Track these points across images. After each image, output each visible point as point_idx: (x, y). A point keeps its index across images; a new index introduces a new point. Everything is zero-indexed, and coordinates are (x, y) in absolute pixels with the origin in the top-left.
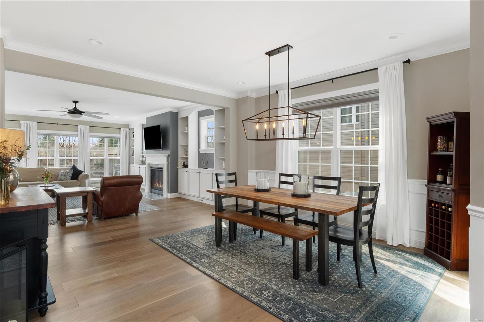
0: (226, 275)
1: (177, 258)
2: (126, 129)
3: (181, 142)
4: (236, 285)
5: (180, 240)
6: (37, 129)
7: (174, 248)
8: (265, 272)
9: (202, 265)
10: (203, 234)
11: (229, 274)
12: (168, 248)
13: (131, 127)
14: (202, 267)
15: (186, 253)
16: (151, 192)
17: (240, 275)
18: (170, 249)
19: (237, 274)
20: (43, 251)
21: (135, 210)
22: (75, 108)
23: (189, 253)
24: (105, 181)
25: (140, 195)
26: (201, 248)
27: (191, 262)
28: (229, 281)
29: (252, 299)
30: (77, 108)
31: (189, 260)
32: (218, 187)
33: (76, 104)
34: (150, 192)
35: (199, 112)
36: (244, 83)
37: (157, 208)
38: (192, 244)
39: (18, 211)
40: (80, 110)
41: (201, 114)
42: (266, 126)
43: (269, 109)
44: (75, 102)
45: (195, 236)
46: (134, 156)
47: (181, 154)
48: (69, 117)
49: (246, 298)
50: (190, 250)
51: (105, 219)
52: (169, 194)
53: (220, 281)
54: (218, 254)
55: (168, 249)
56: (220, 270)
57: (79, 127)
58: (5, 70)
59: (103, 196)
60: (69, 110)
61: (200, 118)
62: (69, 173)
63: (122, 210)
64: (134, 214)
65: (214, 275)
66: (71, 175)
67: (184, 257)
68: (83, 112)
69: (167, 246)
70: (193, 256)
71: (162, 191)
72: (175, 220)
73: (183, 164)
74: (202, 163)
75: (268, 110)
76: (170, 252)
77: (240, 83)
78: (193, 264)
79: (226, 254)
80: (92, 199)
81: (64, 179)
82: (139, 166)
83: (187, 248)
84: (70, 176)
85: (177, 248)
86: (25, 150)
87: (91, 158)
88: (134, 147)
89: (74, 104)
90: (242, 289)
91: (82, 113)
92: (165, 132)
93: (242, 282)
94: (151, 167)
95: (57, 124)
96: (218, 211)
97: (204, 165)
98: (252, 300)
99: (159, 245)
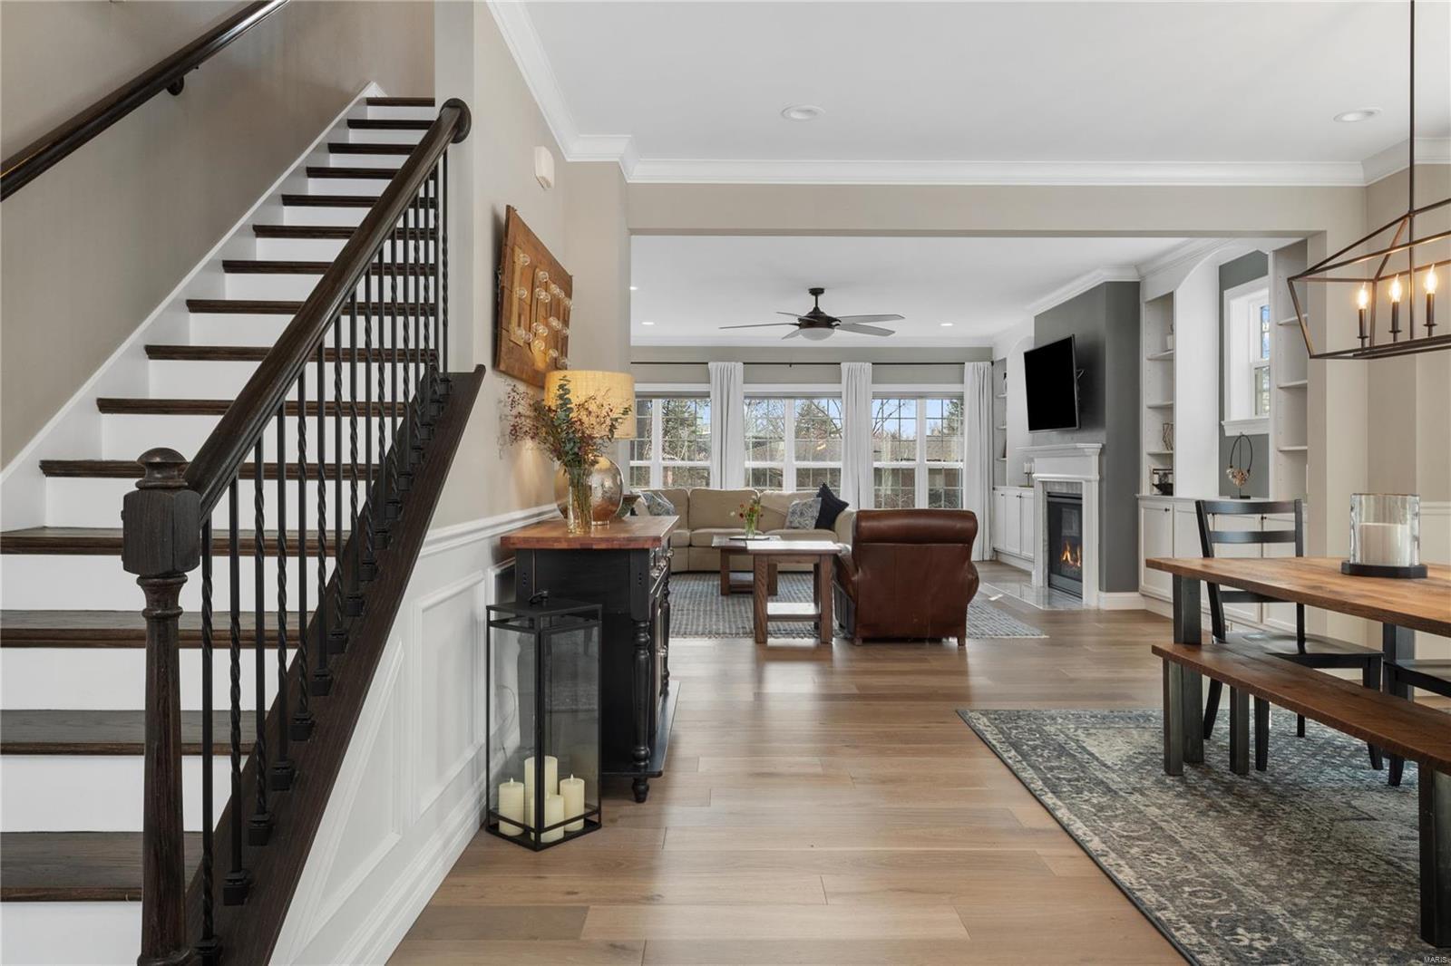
0: (1134, 851)
1: (1007, 772)
2: (981, 364)
3: (1150, 394)
4: (1150, 885)
5: (1051, 729)
6: (745, 383)
7: (1016, 746)
8: (1304, 885)
9: (1070, 807)
10: (1143, 728)
11: (1147, 853)
12: (994, 742)
13: (998, 357)
14: (1067, 811)
15: (1042, 767)
16: (1050, 585)
17: (1189, 865)
18: (998, 745)
19: (1178, 859)
20: (640, 649)
21: (957, 626)
22: (816, 309)
23: (1051, 769)
24: (863, 524)
25: (970, 577)
26: (1105, 765)
27: (1041, 790)
28: (1131, 868)
29: (1177, 934)
30: (822, 310)
31: (1038, 785)
32: (1207, 553)
33: (819, 298)
34: (1047, 584)
35: (1221, 268)
36: (1370, 113)
37: (1038, 632)
38: (1084, 748)
39: (595, 547)
40: (828, 314)
41: (1232, 275)
42: (1395, 290)
43: (1406, 210)
44: (816, 292)
45: (1109, 728)
46: (1007, 459)
47: (1150, 442)
48: (807, 341)
49: (1156, 925)
50: (1061, 761)
51: (866, 640)
52: (1104, 595)
53: (1102, 860)
54: (1154, 793)
55: (993, 746)
56: (1125, 834)
57: (844, 366)
58: (632, 234)
59: (858, 570)
60: (800, 320)
61: (1225, 292)
62: (811, 506)
63: (915, 620)
64: (953, 641)
65: (1091, 841)
66: (816, 514)
67: (1028, 774)
68: (835, 320)
69: (995, 737)
70: (1059, 778)
71: (1081, 581)
72: (1072, 675)
73: (1156, 482)
74: (1228, 476)
75: (1405, 216)
76: (994, 752)
77: (1350, 117)
78: (1043, 797)
79: (1187, 799)
80: (831, 576)
81: (798, 525)
82: (1018, 491)
83: (1056, 753)
84: (812, 517)
85: (1025, 747)
86: (621, 415)
87: (877, 464)
88: (1005, 424)
89: (814, 297)
90: (1161, 899)
91: (834, 324)
92: (1092, 362)
93: (1176, 886)
94: (1050, 495)
95: (791, 364)
96: (1185, 643)
97: (1236, 482)
98: (1173, 937)
99: (974, 731)
